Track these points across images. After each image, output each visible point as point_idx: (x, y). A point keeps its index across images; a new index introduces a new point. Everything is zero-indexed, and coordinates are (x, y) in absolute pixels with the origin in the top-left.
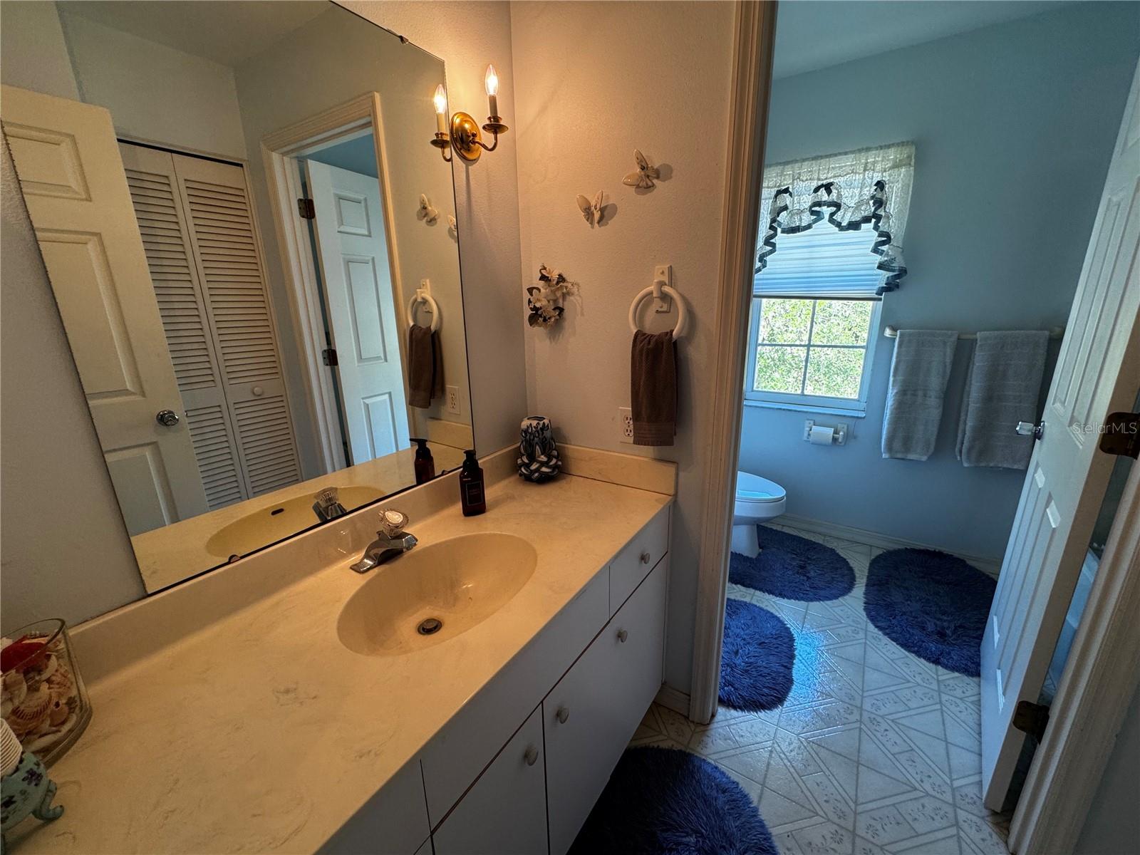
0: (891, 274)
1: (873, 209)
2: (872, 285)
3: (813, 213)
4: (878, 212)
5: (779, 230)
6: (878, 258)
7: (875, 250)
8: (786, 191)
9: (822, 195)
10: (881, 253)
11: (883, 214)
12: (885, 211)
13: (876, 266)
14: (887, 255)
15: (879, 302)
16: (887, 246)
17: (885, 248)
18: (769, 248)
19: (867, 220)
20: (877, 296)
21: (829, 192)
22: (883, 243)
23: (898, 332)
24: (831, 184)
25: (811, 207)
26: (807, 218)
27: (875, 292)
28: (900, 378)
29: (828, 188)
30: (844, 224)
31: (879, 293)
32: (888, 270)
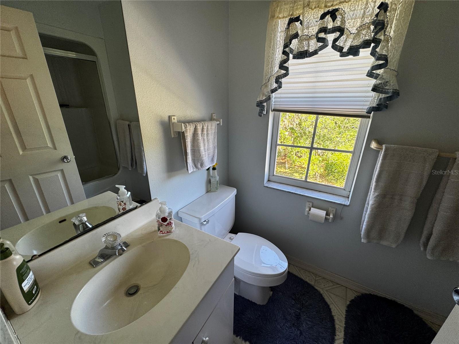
0: (383, 96)
1: (373, 34)
2: (364, 105)
3: (319, 40)
4: (377, 37)
5: (291, 56)
6: (373, 82)
7: (370, 74)
8: (297, 19)
9: (328, 22)
10: (376, 77)
11: (382, 38)
12: (385, 35)
13: (371, 88)
14: (382, 78)
15: (368, 119)
16: (383, 69)
17: (380, 71)
18: (283, 72)
19: (366, 44)
20: (367, 114)
21: (334, 18)
22: (379, 67)
23: (384, 146)
24: (337, 10)
25: (317, 33)
26: (313, 45)
27: (365, 111)
28: (381, 184)
29: (333, 14)
30: (345, 50)
31: (369, 112)
32: (381, 92)
